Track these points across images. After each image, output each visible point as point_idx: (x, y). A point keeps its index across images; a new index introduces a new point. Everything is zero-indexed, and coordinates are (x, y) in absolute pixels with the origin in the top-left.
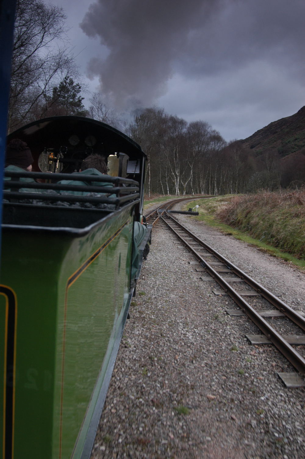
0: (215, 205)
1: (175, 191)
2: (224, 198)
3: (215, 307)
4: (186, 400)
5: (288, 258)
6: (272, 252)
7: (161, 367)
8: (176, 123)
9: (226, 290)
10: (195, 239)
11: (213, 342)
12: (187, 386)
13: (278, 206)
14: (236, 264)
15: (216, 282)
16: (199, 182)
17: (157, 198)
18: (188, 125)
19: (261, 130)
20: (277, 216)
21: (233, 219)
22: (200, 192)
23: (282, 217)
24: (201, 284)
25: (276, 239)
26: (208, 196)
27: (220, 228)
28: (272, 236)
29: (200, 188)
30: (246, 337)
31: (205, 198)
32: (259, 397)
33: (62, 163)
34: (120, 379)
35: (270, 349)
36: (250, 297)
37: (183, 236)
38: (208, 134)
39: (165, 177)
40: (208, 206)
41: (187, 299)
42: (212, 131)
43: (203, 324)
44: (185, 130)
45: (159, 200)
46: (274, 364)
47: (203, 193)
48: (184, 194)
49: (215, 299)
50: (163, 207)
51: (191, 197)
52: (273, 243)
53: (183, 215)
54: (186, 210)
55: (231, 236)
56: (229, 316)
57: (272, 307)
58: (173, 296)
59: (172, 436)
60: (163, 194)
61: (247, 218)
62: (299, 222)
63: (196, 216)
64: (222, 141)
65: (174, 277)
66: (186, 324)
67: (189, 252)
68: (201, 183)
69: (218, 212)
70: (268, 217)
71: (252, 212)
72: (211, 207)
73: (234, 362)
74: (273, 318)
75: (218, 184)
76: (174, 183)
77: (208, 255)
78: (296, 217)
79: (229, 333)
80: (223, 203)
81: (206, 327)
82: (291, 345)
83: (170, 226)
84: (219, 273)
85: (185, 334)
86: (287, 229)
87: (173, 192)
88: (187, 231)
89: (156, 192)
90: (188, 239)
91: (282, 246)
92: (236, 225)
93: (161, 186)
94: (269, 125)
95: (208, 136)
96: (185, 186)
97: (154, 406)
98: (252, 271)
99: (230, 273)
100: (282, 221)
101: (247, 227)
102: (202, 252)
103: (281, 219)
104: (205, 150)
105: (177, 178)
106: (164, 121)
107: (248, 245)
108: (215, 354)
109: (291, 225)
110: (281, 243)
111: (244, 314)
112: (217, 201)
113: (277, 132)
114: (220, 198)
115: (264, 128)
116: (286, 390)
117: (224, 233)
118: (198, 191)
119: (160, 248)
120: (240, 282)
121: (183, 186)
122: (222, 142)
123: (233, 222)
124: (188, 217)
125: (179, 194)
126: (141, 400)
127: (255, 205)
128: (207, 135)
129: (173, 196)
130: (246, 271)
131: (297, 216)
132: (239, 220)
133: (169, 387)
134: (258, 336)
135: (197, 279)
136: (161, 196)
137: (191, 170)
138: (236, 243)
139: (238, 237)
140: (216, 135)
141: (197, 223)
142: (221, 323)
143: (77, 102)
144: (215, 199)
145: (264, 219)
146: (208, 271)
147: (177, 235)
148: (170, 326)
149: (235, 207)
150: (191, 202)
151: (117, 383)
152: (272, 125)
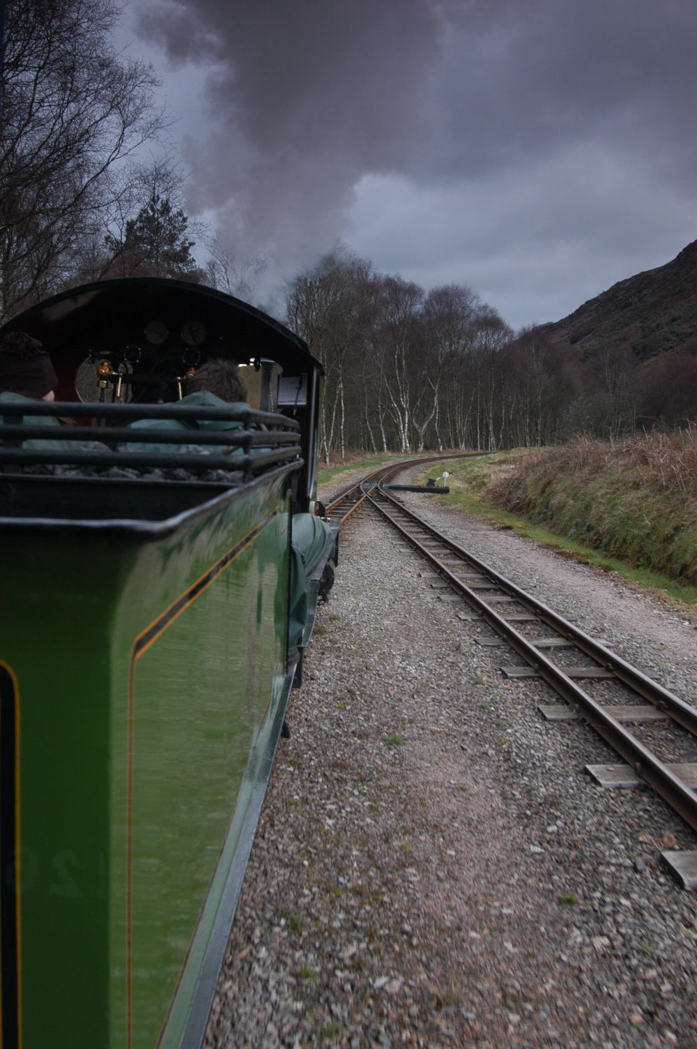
0: (486, 471)
1: (401, 443)
2: (508, 456)
3: (458, 636)
4: (400, 733)
5: (613, 566)
6: (583, 556)
7: (366, 702)
8: (399, 291)
9: (480, 612)
10: (435, 536)
11: (448, 677)
12: (403, 720)
13: (605, 469)
14: (507, 575)
15: (466, 602)
16: (454, 422)
17: (359, 460)
18: (426, 296)
19: (594, 299)
20: (599, 488)
21: (518, 498)
22: (457, 446)
23: (609, 490)
24: (438, 606)
25: (596, 534)
26: (474, 452)
27: (490, 516)
28: (590, 528)
29: (456, 435)
30: (501, 670)
31: (467, 458)
32: (505, 730)
33: (130, 385)
34: (307, 711)
35: (537, 683)
36: (521, 622)
37: (411, 532)
38: (472, 314)
39: (378, 413)
40: (473, 474)
41: (411, 625)
42: (479, 308)
43: (435, 657)
44: (418, 308)
45: (364, 465)
46: (537, 698)
47: (462, 447)
48: (421, 449)
49: (460, 625)
50: (374, 478)
51: (436, 455)
52: (590, 541)
53: (416, 494)
54: (423, 483)
55: (510, 532)
56: (480, 647)
57: (556, 634)
58: (386, 622)
59: (380, 763)
60: (373, 451)
61: (545, 495)
62: (638, 498)
63: (444, 496)
64: (503, 328)
65: (390, 596)
66: (406, 656)
67: (422, 558)
68: (459, 424)
69: (490, 486)
70: (582, 492)
71: (555, 481)
72: (478, 476)
73: (477, 697)
74: (552, 649)
75: (497, 425)
76: (397, 427)
77: (458, 562)
78: (634, 489)
79: (475, 666)
80: (504, 467)
81: (440, 660)
82: (572, 678)
83: (386, 514)
84: (474, 589)
85: (404, 669)
86: (615, 513)
87: (395, 446)
88: (420, 522)
89: (357, 447)
90: (422, 536)
91: (607, 545)
92: (524, 511)
93: (369, 432)
94: (612, 288)
95: (473, 318)
96: (422, 432)
97: (355, 736)
98: (535, 587)
99: (494, 589)
100: (609, 498)
101: (545, 513)
102: (447, 559)
103: (607, 494)
104: (466, 351)
105: (403, 415)
106: (371, 288)
107: (539, 546)
108: (448, 689)
109: (622, 506)
110: (605, 540)
111: (504, 643)
112: (491, 463)
113: (630, 304)
114: (499, 456)
115: (601, 295)
116: (546, 723)
117: (496, 526)
118: (451, 442)
119: (365, 553)
120: (509, 603)
121: (418, 433)
122: (503, 332)
123: (519, 503)
124: (426, 497)
125: (408, 449)
126: (337, 731)
127: (562, 469)
128: (468, 316)
129: (395, 454)
130: (524, 586)
131: (636, 486)
132: (530, 501)
133: (377, 720)
134: (520, 669)
135: (432, 599)
136: (369, 456)
137: (434, 395)
138: (516, 543)
139: (522, 532)
140: (490, 315)
141: (444, 509)
142: (464, 655)
143: (180, 251)
144: (489, 458)
145: (576, 495)
146: (453, 586)
147: (400, 530)
148: (381, 659)
149: (524, 474)
150: (435, 468)
151: (303, 715)
152: (618, 288)
